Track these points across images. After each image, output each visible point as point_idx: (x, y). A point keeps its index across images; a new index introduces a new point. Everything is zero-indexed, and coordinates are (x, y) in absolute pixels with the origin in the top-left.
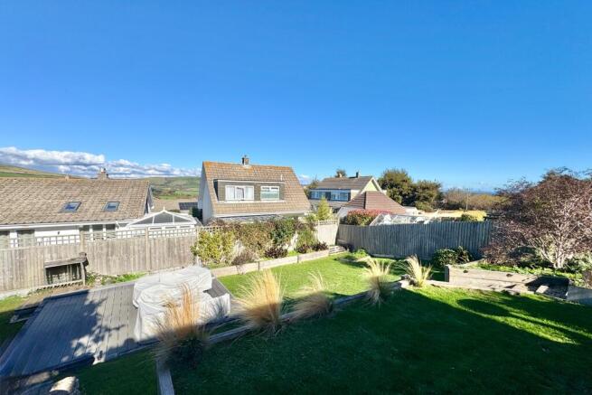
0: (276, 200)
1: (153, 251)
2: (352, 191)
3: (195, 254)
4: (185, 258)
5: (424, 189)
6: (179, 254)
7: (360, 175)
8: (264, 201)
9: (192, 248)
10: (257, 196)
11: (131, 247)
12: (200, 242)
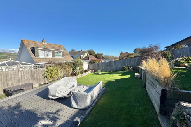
0: (61, 57)
1: (23, 77)
2: (81, 56)
3: (45, 77)
4: (40, 79)
5: (99, 55)
6: (37, 78)
7: (82, 51)
8: (56, 57)
9: (43, 74)
10: (53, 55)
11: (9, 76)
12: (47, 72)
